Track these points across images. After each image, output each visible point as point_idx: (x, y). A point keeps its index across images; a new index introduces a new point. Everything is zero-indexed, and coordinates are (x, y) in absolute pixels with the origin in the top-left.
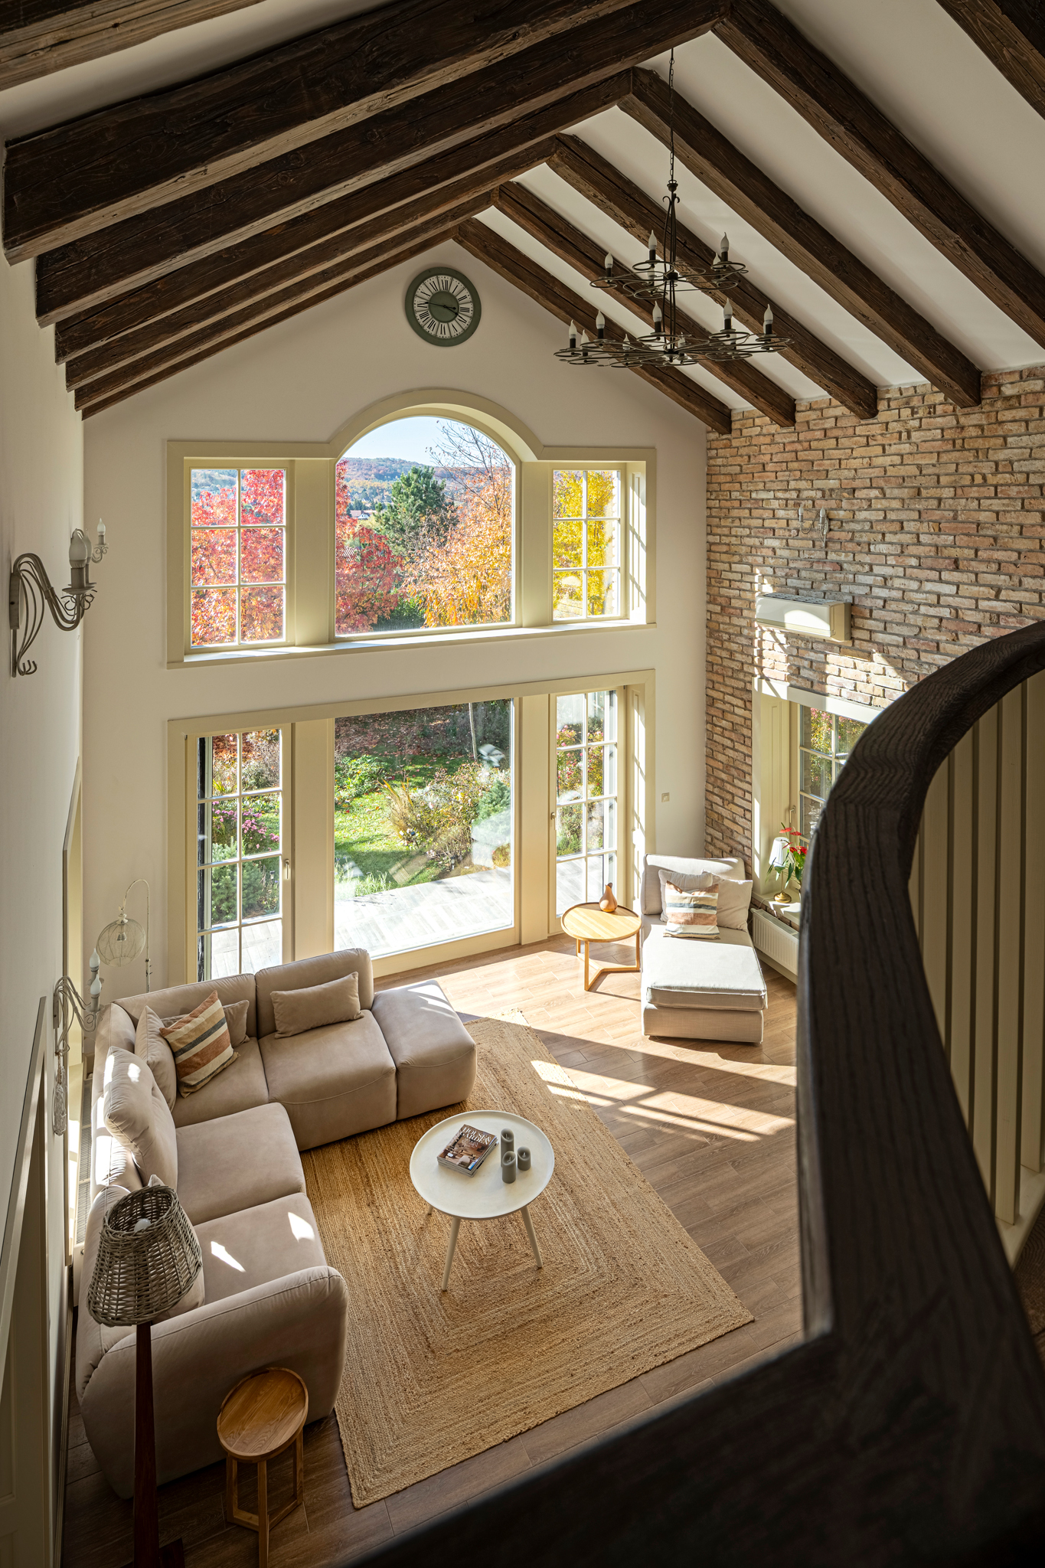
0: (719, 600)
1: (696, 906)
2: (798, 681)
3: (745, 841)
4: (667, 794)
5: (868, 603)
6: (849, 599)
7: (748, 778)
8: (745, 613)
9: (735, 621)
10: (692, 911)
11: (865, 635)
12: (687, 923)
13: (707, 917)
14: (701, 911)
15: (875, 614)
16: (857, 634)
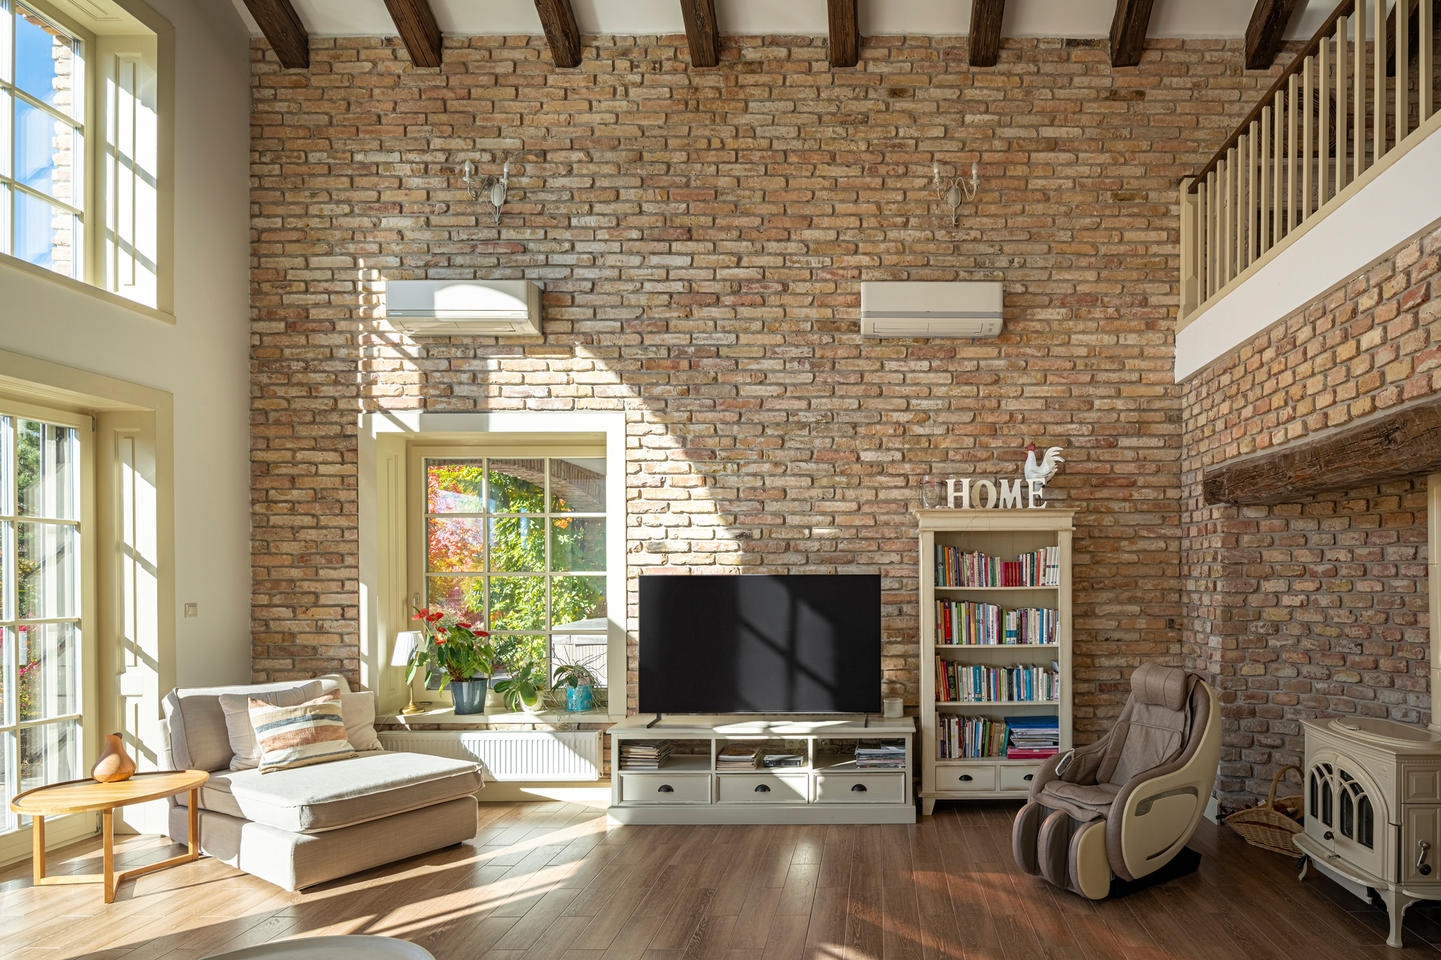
0: (282, 313)
1: (315, 718)
2: (449, 403)
3: (343, 653)
4: (194, 605)
5: (569, 287)
6: (540, 284)
7: (349, 560)
8: (342, 325)
9: (321, 339)
10: (311, 724)
11: (566, 327)
12: (306, 742)
13: (336, 729)
14: (326, 722)
15: (579, 299)
16: (552, 327)
